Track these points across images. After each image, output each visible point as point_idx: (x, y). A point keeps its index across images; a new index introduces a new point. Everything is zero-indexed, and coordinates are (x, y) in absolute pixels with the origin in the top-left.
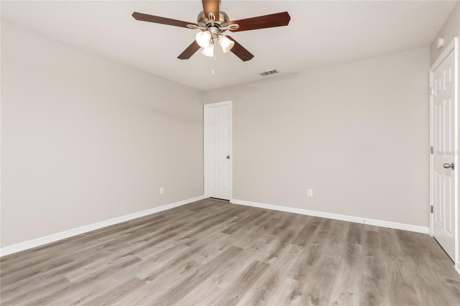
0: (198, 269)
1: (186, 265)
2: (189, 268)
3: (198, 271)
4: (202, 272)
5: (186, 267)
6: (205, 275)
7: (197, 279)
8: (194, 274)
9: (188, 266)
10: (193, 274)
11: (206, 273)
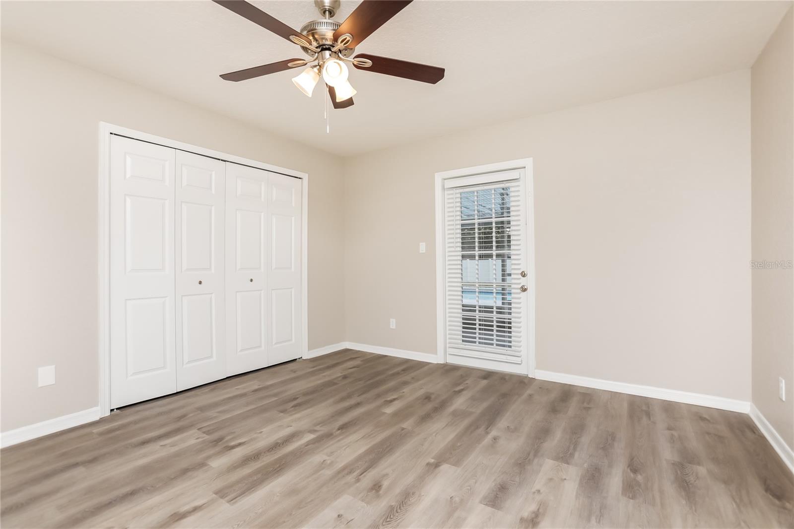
0: (358, 484)
1: (381, 492)
2: (375, 485)
3: (358, 480)
4: (351, 478)
5: (380, 487)
6: (346, 472)
7: (358, 467)
8: (363, 475)
9: (378, 491)
10: (365, 474)
11: (344, 476)
